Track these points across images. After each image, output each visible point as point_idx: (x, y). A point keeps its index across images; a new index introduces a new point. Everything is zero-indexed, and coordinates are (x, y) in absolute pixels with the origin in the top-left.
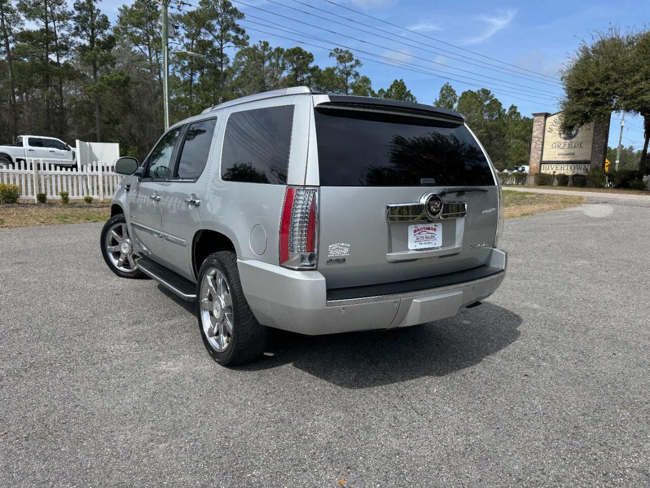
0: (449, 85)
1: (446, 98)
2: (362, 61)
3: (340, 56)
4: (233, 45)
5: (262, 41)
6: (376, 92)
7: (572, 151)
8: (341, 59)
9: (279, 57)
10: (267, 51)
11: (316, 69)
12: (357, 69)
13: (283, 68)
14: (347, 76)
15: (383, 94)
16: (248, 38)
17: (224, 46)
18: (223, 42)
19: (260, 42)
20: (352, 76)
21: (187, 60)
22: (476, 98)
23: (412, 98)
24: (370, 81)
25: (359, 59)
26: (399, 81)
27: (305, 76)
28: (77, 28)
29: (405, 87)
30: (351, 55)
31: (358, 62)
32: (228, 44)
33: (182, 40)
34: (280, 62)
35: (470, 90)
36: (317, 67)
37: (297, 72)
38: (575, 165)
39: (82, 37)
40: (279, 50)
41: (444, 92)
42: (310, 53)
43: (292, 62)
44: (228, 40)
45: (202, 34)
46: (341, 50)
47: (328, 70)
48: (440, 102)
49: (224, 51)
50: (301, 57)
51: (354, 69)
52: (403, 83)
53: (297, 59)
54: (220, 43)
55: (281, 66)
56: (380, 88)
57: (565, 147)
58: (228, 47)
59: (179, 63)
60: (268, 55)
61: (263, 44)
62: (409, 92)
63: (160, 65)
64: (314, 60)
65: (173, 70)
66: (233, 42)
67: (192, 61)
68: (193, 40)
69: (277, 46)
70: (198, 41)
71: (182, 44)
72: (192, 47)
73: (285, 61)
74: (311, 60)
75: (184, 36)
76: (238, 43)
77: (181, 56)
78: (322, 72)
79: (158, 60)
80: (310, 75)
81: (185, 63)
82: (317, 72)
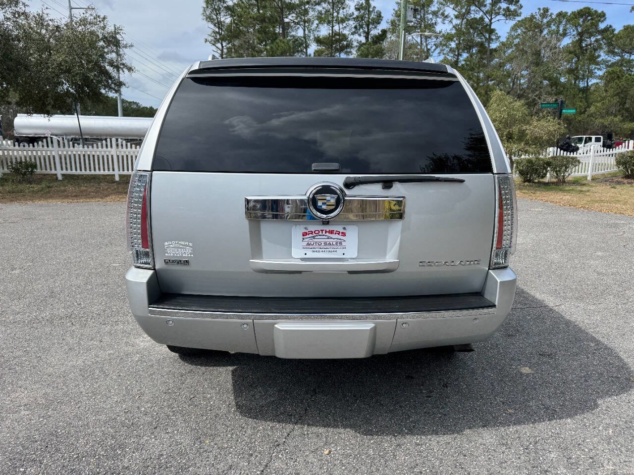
4: (503, 18)
5: (542, 8)
9: (560, 22)
10: (546, 18)
11: (608, 29)
13: (565, 34)
16: (521, 7)
17: (493, 21)
18: (493, 17)
19: (539, 9)
21: (455, 42)
27: (593, 39)
28: (355, 27)
32: (498, 17)
33: (451, 22)
36: (611, 26)
37: (581, 37)
39: (360, 35)
40: (561, 15)
42: (603, 12)
43: (577, 26)
44: (498, 14)
45: (473, 12)
47: (626, 28)
49: (493, 26)
50: (589, 18)
53: (583, 22)
54: (490, 18)
55: (561, 32)
58: (498, 20)
59: (445, 45)
60: (547, 22)
61: (542, 11)
63: (428, 50)
64: (607, 19)
65: (439, 53)
66: (504, 15)
67: (460, 42)
68: (463, 19)
69: (559, 11)
70: (467, 20)
71: (451, 26)
72: (461, 26)
73: (568, 26)
74: (602, 19)
75: (454, 18)
76: (510, 15)
77: (449, 38)
78: (616, 32)
79: (427, 45)
80: (599, 37)
81: (451, 45)
82: (609, 32)
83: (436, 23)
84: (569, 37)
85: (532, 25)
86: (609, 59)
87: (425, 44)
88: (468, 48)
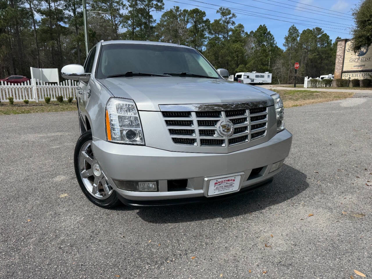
0: (294, 26)
1: (292, 35)
2: (236, 15)
3: (223, 12)
5: (176, 6)
6: (249, 33)
7: (363, 64)
8: (223, 14)
9: (185, 15)
10: (178, 12)
11: (207, 21)
12: (233, 19)
13: (188, 22)
14: (227, 24)
15: (253, 34)
16: (163, 4)
17: (150, 10)
18: (150, 8)
19: (174, 7)
20: (230, 24)
21: (131, 21)
22: (312, 33)
23: (271, 36)
24: (243, 27)
25: (234, 13)
26: (263, 26)
27: (201, 25)
28: (66, 6)
29: (267, 29)
30: (230, 11)
31: (234, 15)
32: (153, 9)
33: (127, 8)
34: (186, 19)
35: (308, 29)
36: (208, 20)
37: (196, 23)
38: (365, 73)
39: (69, 11)
40: (185, 11)
41: (291, 31)
42: (204, 12)
43: (193, 17)
44: (152, 7)
45: (139, 4)
46: (224, 8)
47: (216, 21)
48: (288, 37)
49: (150, 14)
50: (198, 14)
51: (231, 20)
52: (266, 27)
53: (196, 16)
54: (148, 9)
56: (251, 31)
57: (358, 61)
58: (153, 11)
59: (125, 22)
60: (179, 14)
61: (176, 8)
62: (269, 32)
63: (116, 24)
64: (206, 15)
65: (122, 26)
66: (155, 8)
67: (133, 21)
68: (134, 8)
69: (184, 9)
70: (136, 8)
71: (127, 11)
72: (133, 12)
73: (189, 18)
74: (204, 15)
75: (128, 7)
76: (158, 8)
77: (127, 18)
78: (211, 22)
79: (115, 21)
80: (204, 25)
81: (128, 22)
82: (207, 22)
83: (119, 9)
84: (190, 23)
85: (171, 15)
86: (210, 36)
87: (114, 21)
88: (139, 25)
